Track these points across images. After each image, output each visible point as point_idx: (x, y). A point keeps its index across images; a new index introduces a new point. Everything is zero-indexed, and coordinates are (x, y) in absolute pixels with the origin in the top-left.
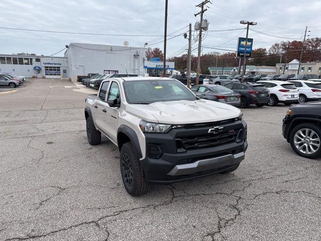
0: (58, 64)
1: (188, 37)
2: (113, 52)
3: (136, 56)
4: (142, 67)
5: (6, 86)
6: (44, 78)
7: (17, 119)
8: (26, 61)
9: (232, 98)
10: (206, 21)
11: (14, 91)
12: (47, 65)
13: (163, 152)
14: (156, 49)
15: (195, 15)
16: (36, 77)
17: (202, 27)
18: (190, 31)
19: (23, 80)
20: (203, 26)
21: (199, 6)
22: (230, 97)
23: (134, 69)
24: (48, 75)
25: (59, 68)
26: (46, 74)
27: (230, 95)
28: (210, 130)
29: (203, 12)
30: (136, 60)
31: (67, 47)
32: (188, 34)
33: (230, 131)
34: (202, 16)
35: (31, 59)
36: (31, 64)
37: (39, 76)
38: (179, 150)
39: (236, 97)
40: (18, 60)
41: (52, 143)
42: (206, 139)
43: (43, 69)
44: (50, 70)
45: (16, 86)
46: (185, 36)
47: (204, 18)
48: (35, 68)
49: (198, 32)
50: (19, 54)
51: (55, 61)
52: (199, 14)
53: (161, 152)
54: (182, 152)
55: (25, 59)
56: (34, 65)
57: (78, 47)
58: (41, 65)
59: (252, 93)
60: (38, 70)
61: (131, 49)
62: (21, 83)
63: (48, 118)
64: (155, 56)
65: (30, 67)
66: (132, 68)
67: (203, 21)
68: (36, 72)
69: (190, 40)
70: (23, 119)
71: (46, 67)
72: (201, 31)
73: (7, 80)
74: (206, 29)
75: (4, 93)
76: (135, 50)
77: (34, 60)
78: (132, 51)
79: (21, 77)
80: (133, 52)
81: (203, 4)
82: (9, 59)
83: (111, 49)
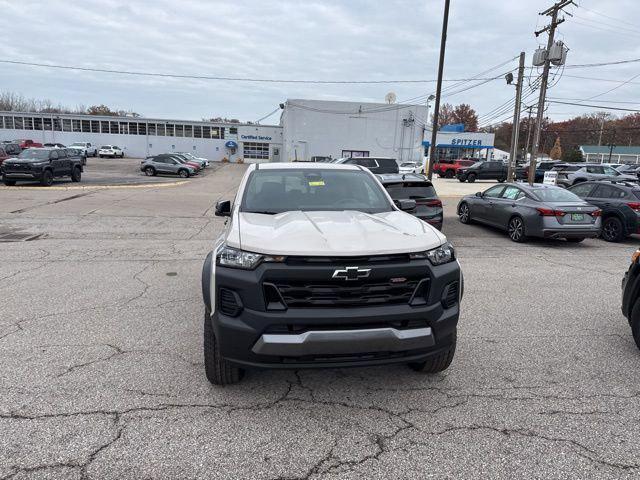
0: (267, 138)
1: (515, 81)
2: (362, 115)
3: (408, 122)
4: (419, 144)
5: (173, 173)
6: (241, 162)
7: (156, 230)
8: (214, 133)
9: (577, 217)
10: (561, 44)
11: (181, 182)
12: (248, 140)
13: (244, 306)
14: (462, 106)
15: (537, 34)
16: (229, 162)
17: (551, 59)
18: (522, 68)
19: (204, 165)
20: (551, 57)
21: (547, 12)
22: (573, 213)
23: (401, 149)
24: (248, 157)
25: (267, 145)
26: (245, 157)
27: (572, 209)
28: (336, 272)
29: (554, 25)
30: (408, 130)
31: (282, 106)
32: (516, 75)
33: (395, 280)
34: (552, 35)
35: (223, 129)
36: (223, 138)
37: (234, 158)
38: (272, 306)
39: (590, 214)
40: (201, 131)
41: (175, 274)
42: (329, 290)
43: (241, 146)
44: (253, 149)
45: (189, 175)
46: (509, 78)
47: (557, 38)
48: (227, 145)
49: (541, 70)
50: (212, 120)
51: (262, 133)
52: (545, 30)
53: (240, 304)
54: (277, 310)
55: (214, 128)
56: (226, 141)
57: (299, 106)
58: (238, 139)
59: (634, 207)
60: (233, 148)
61: (398, 107)
62: (199, 170)
63: (203, 234)
64: (458, 122)
65: (221, 143)
66: (398, 145)
67: (554, 45)
68: (229, 152)
69: (519, 87)
70: (164, 230)
71: (245, 144)
72: (547, 68)
73: (175, 163)
74: (559, 62)
75: (159, 185)
76: (407, 110)
77: (227, 131)
78: (401, 111)
79: (202, 160)
80: (403, 114)
81: (557, 8)
82: (188, 128)
83: (360, 110)
